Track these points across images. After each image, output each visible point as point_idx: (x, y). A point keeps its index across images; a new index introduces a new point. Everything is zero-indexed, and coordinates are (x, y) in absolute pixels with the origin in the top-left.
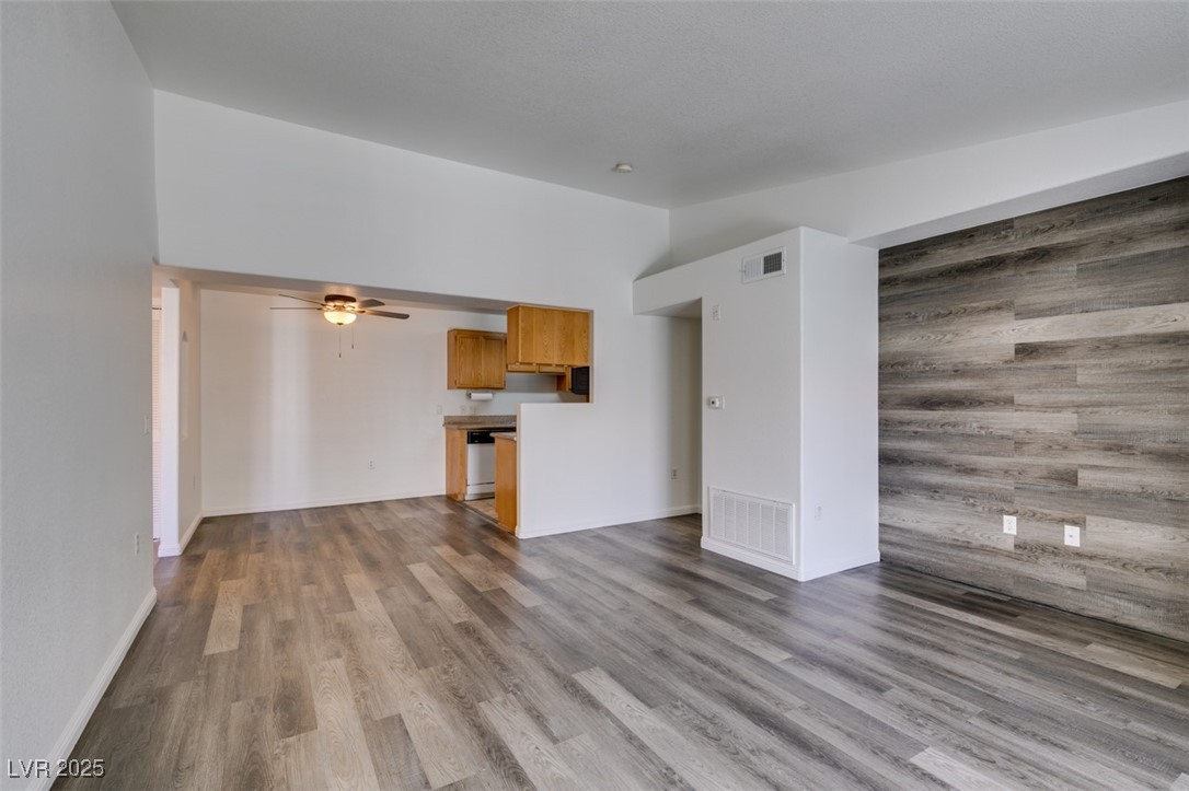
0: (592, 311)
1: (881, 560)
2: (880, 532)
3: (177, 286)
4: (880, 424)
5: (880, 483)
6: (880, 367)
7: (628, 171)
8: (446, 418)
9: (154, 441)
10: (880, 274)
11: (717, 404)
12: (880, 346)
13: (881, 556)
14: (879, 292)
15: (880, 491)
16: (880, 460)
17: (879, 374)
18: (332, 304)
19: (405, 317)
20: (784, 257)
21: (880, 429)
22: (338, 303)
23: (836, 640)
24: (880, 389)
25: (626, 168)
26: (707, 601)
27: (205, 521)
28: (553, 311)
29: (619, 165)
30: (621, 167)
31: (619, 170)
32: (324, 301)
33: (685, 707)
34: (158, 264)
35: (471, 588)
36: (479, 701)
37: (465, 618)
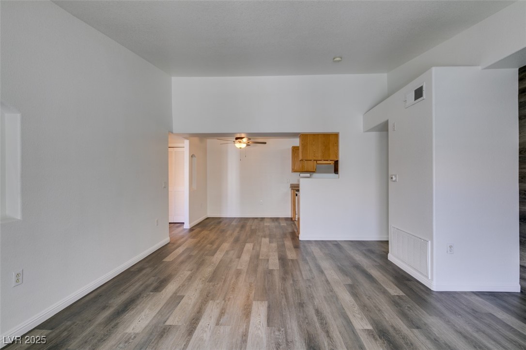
0: (339, 133)
1: (521, 292)
2: (520, 271)
3: (188, 139)
4: (520, 194)
5: (520, 236)
6: (520, 153)
7: (340, 61)
8: (291, 185)
9: (169, 190)
10: (519, 86)
11: (394, 179)
12: (520, 138)
13: (521, 289)
14: (519, 98)
15: (520, 242)
16: (520, 219)
17: (519, 157)
18: (237, 141)
19: (265, 143)
20: (424, 89)
21: (520, 197)
22: (239, 140)
23: (415, 331)
24: (520, 168)
25: (338, 59)
26: (357, 287)
27: (207, 218)
28: (318, 135)
29: (334, 59)
30: (335, 60)
31: (335, 61)
32: (235, 140)
33: (284, 332)
34: (172, 133)
35: (258, 256)
36: (211, 300)
37: (242, 268)
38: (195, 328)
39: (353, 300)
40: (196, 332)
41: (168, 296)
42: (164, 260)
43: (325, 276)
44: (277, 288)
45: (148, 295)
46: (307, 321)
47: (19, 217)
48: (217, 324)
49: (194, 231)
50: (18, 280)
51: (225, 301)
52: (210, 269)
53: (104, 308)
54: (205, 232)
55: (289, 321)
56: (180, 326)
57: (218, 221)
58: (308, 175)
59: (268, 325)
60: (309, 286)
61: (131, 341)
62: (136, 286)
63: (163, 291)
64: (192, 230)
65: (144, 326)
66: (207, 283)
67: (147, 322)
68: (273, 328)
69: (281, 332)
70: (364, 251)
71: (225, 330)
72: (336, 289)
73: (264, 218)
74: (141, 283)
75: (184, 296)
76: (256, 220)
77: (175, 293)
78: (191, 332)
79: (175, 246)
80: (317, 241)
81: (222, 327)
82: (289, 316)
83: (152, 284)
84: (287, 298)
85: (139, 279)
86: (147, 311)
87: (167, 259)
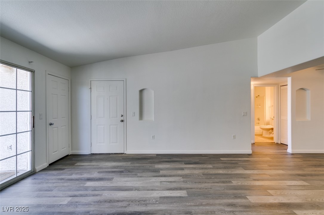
3: (289, 77)
34: (258, 77)
41: (181, 167)
44: (211, 201)
45: (182, 163)
48: (161, 182)
53: (169, 159)
62: (188, 159)
63: (186, 165)
68: (159, 199)
69: (155, 202)
71: (157, 184)
74: (191, 159)
77: (186, 168)
79: (247, 156)
81: (159, 183)
83: (192, 161)
85: (195, 158)
86: (169, 165)
87: (222, 159)
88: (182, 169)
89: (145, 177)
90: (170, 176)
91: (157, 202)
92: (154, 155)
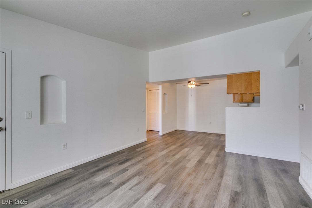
0: (259, 71)
3: (161, 85)
19: (208, 83)
26: (242, 196)
27: (176, 130)
28: (241, 74)
29: (242, 14)
30: (244, 14)
31: (244, 16)
32: (188, 83)
33: (159, 207)
34: (149, 82)
35: (186, 157)
36: (139, 175)
37: (170, 162)
38: (119, 187)
39: (228, 204)
40: (118, 189)
41: (122, 168)
42: (136, 150)
43: (221, 181)
44: (180, 179)
45: (115, 165)
46: (179, 206)
47: (65, 122)
48: (130, 189)
49: (164, 137)
50: (64, 147)
51: (144, 178)
52: (153, 159)
53: (96, 167)
54: (169, 138)
55: (168, 201)
56: (114, 184)
57: (182, 132)
58: (246, 104)
59: (154, 199)
60: (203, 184)
61: (92, 184)
62: (115, 160)
63: (123, 165)
64: (163, 136)
65: (101, 179)
66: (145, 166)
67: (105, 178)
68: (155, 202)
69: (157, 206)
70: (277, 169)
71: (131, 193)
72: (221, 192)
73: (212, 133)
74: (118, 159)
75: (129, 170)
76: (205, 134)
77: (127, 167)
78: (116, 188)
79: (147, 143)
80: (239, 154)
81: (131, 191)
82: (171, 198)
83: (121, 160)
84: (180, 187)
85: (118, 157)
86: (109, 172)
87: (138, 150)
88: (126, 170)
89: (106, 196)
90: (128, 180)
91: (160, 205)
92: (69, 171)
